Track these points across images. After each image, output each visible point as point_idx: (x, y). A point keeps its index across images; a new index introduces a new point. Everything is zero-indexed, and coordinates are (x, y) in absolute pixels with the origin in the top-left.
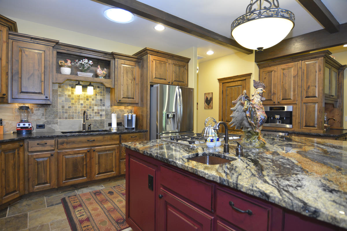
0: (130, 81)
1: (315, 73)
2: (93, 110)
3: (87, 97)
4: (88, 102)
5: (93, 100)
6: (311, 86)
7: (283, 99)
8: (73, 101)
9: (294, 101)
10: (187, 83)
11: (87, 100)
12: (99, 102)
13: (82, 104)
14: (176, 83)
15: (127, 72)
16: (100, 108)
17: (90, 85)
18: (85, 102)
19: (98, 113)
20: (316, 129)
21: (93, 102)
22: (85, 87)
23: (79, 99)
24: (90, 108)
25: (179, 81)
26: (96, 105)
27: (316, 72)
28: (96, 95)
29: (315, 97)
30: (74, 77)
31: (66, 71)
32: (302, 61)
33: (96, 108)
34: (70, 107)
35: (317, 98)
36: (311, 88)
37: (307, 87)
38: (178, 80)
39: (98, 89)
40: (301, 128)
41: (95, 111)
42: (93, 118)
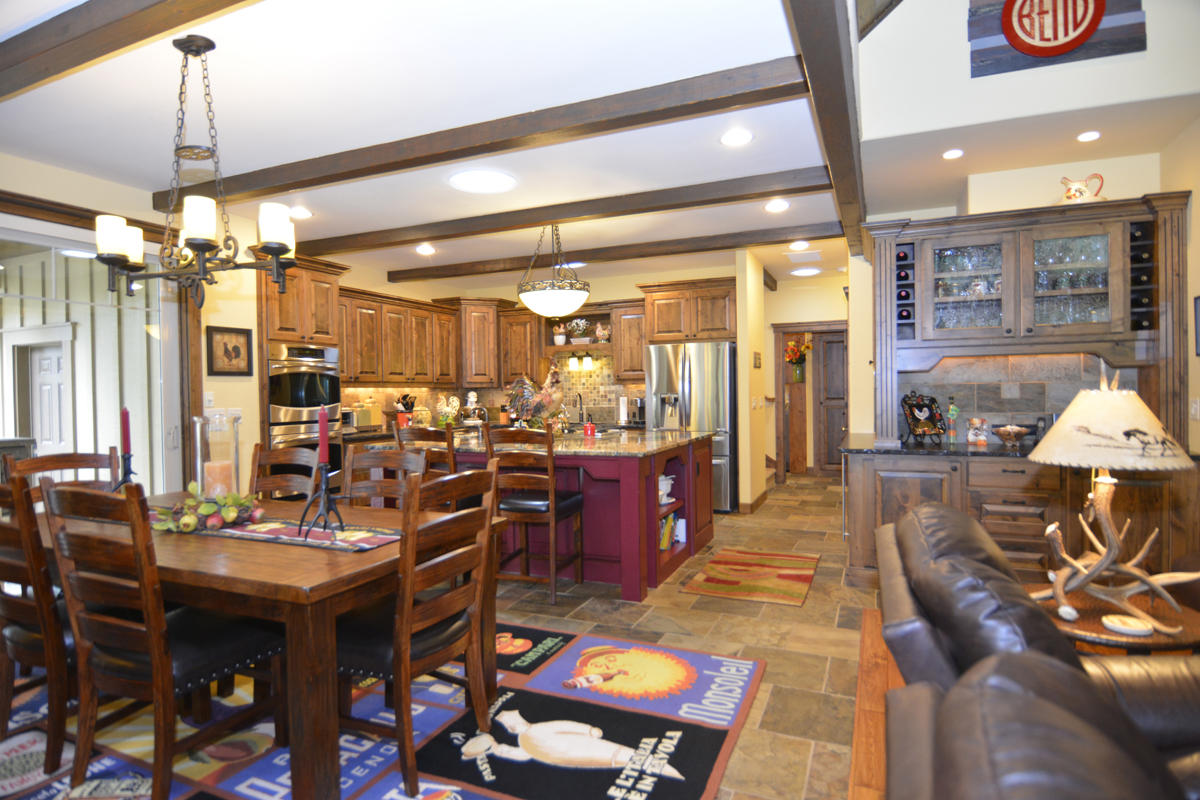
0: (636, 342)
2: (598, 392)
3: (591, 372)
4: (591, 380)
5: (598, 376)
8: (573, 381)
10: (733, 330)
11: (591, 377)
12: (606, 379)
13: (584, 384)
14: (705, 335)
15: (630, 327)
16: (608, 389)
17: (588, 355)
18: (587, 380)
19: (606, 396)
21: (599, 380)
22: (580, 358)
23: (580, 377)
24: (595, 388)
25: (712, 330)
26: (602, 384)
28: (602, 368)
30: (570, 348)
31: (560, 340)
33: (602, 389)
34: (569, 389)
38: (709, 327)
39: (604, 359)
41: (602, 393)
42: (599, 404)
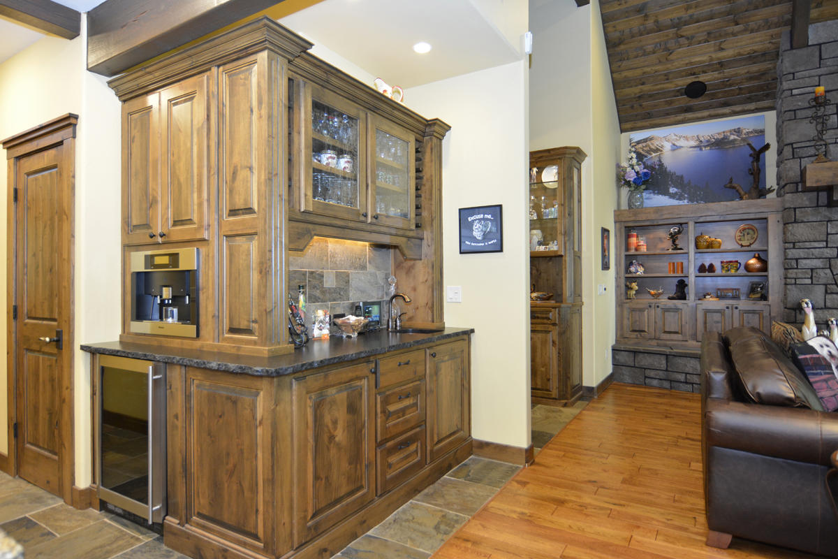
1: (249, 112)
6: (239, 168)
7: (176, 223)
9: (200, 227)
20: (255, 343)
27: (252, 111)
29: (249, 210)
32: (219, 66)
35: (255, 216)
36: (242, 174)
37: (232, 170)
40: (220, 339)
